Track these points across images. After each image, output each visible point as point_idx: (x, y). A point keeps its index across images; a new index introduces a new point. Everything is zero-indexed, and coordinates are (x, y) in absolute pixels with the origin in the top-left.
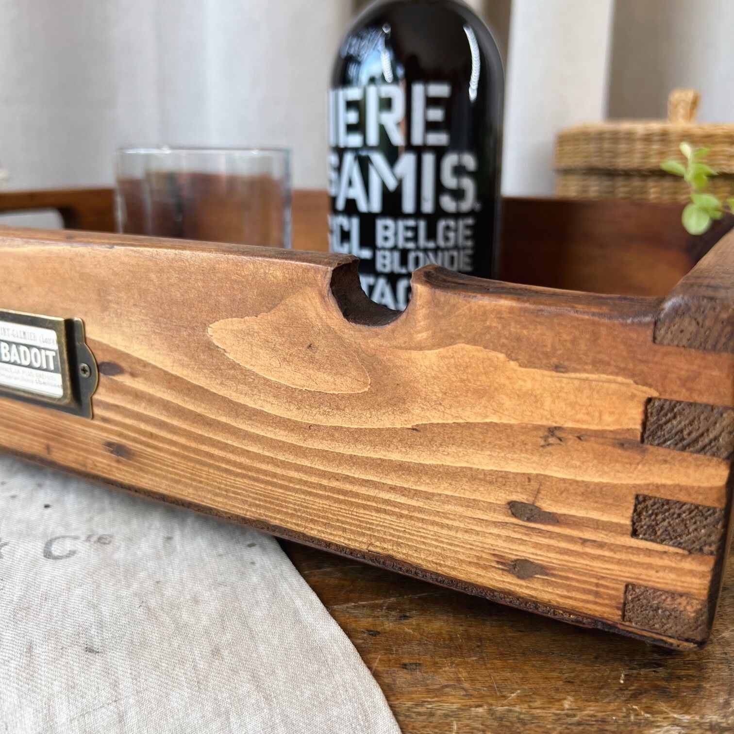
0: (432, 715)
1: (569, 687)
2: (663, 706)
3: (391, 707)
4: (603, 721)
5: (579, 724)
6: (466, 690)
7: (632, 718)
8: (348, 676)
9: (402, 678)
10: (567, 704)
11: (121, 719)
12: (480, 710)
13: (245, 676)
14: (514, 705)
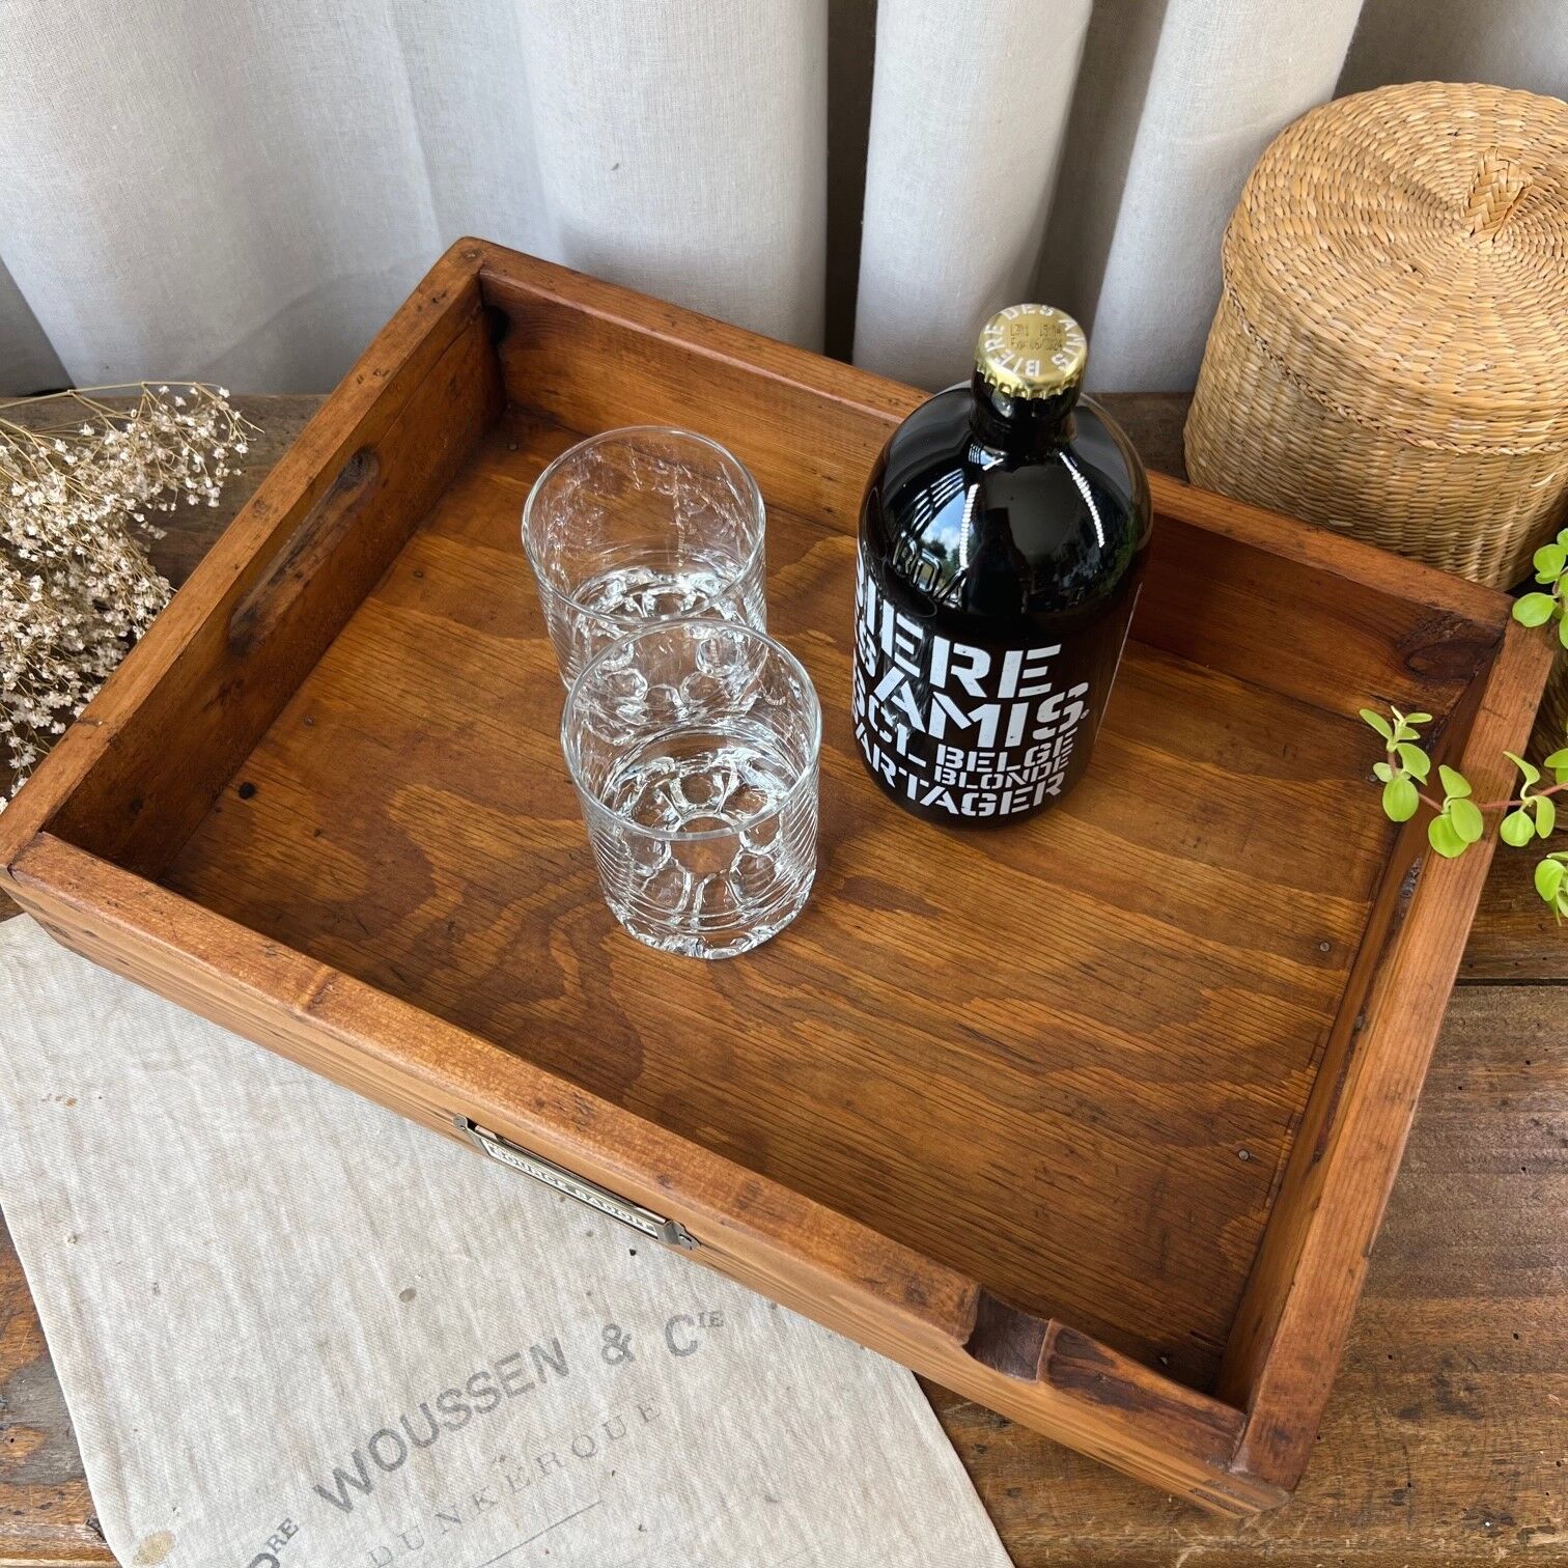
0: (1031, 1545)
1: (1131, 1510)
2: (1195, 1528)
3: (1002, 1540)
4: (1152, 1544)
5: (1135, 1547)
6: (1055, 1519)
7: (1172, 1541)
8: (970, 1515)
9: (1009, 1507)
10: (1127, 1530)
11: (814, 1561)
12: (1066, 1539)
13: (895, 1521)
14: (1089, 1534)
